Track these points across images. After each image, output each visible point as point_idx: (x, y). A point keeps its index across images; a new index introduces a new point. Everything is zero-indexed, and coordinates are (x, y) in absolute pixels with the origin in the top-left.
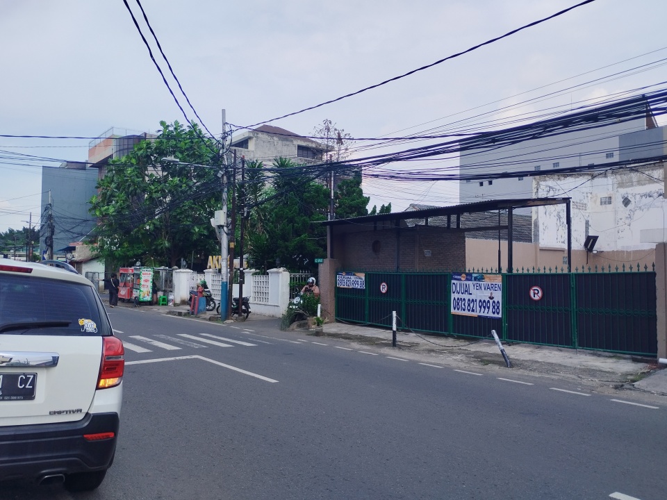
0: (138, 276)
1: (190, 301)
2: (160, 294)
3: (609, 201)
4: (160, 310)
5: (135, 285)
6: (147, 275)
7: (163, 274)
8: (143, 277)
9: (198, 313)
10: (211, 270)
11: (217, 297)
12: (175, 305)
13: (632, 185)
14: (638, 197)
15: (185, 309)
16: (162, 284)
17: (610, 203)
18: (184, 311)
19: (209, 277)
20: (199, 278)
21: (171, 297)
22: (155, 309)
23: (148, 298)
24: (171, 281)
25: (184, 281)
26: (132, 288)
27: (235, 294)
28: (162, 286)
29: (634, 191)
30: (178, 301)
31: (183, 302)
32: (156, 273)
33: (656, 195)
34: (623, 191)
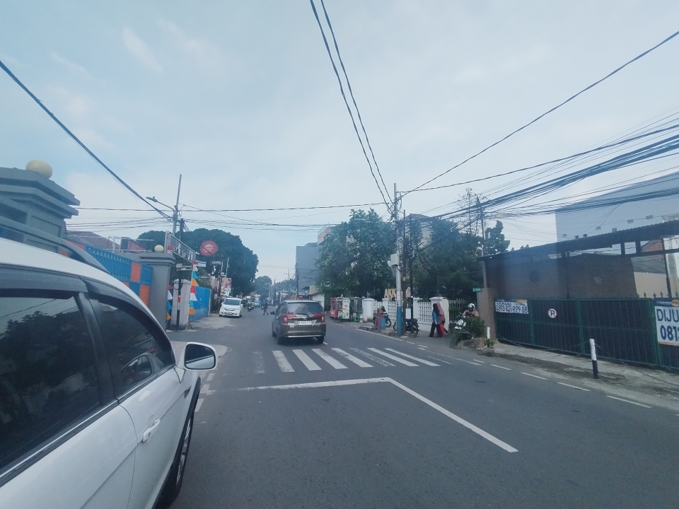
0: (341, 303)
1: (374, 320)
2: (355, 314)
4: (354, 325)
5: (339, 309)
6: (346, 302)
7: (356, 302)
8: (344, 304)
9: (380, 329)
10: (387, 299)
11: (393, 318)
12: (364, 322)
15: (371, 325)
16: (355, 308)
18: (370, 327)
19: (385, 303)
20: (379, 305)
21: (361, 317)
22: (352, 324)
23: (347, 317)
24: (361, 306)
25: (369, 307)
26: (338, 311)
27: (408, 316)
28: (356, 309)
30: (366, 319)
31: (369, 320)
32: (352, 301)
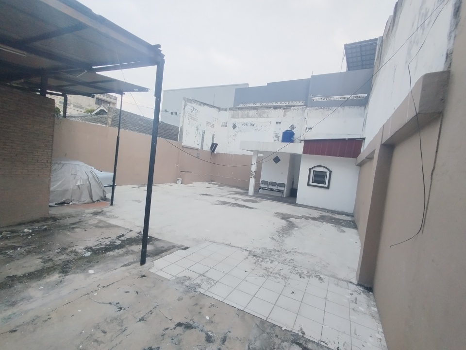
3: (225, 125)
13: (238, 118)
14: (241, 124)
17: (226, 126)
29: (239, 121)
33: (249, 124)
34: (234, 120)
